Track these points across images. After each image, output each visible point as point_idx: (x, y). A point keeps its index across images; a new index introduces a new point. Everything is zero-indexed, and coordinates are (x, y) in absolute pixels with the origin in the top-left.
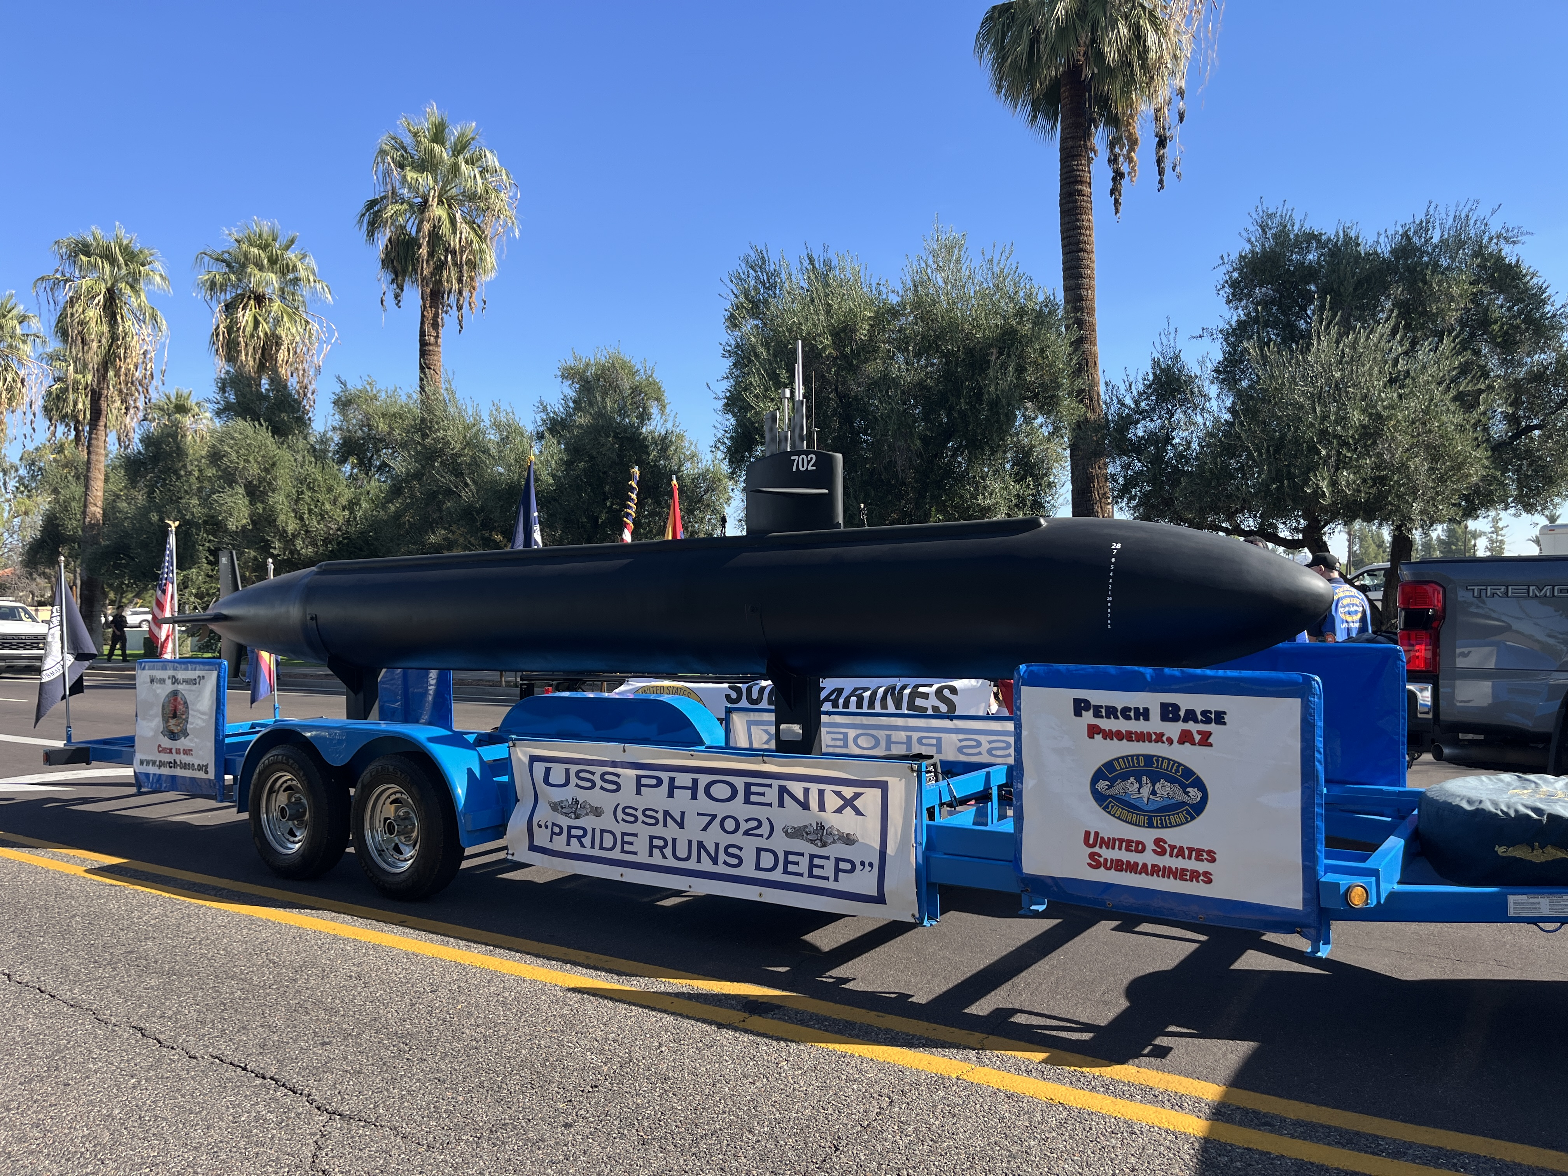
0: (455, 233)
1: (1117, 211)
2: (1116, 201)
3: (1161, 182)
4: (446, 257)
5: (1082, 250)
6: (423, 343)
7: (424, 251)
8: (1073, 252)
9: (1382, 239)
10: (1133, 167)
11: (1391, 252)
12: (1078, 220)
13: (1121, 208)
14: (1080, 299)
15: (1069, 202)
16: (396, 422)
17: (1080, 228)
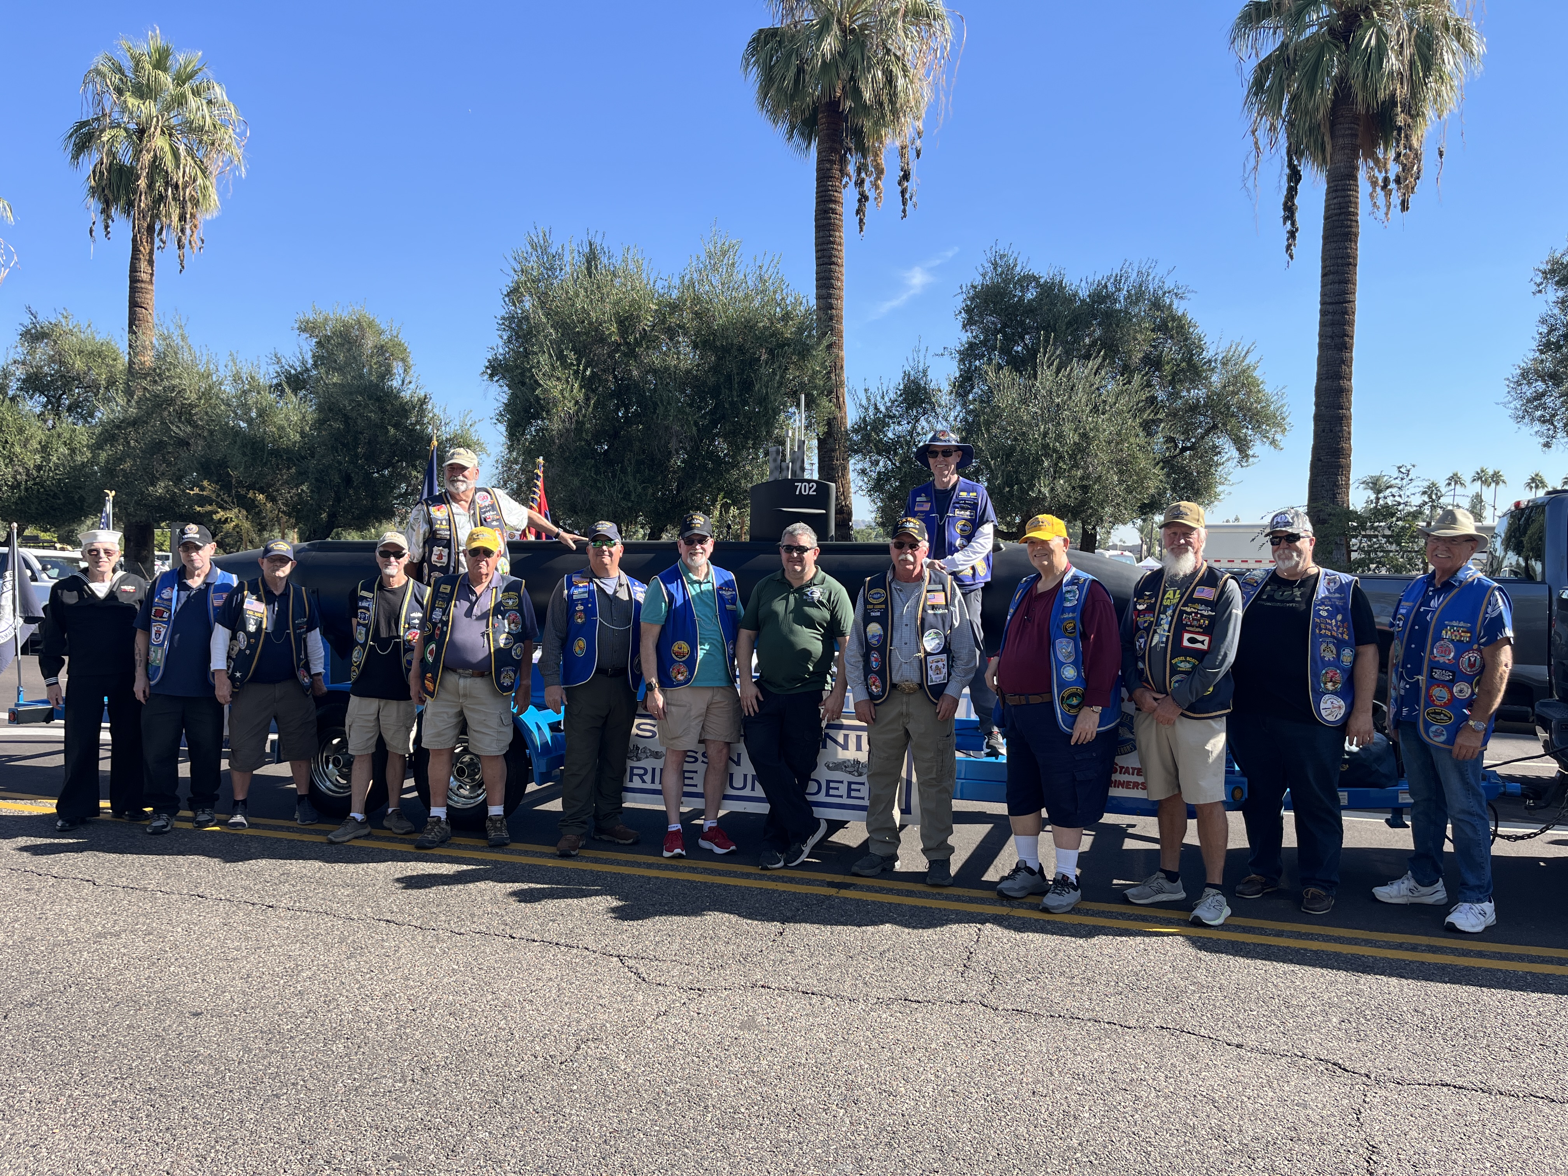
0: (178, 167)
1: (861, 230)
2: (861, 220)
3: (904, 211)
4: (166, 190)
5: (834, 263)
6: (134, 280)
7: (142, 183)
8: (826, 264)
9: (1083, 284)
10: (880, 193)
11: (1089, 296)
12: (831, 236)
13: (864, 228)
14: (831, 307)
15: (824, 219)
16: (95, 361)
17: (833, 243)
